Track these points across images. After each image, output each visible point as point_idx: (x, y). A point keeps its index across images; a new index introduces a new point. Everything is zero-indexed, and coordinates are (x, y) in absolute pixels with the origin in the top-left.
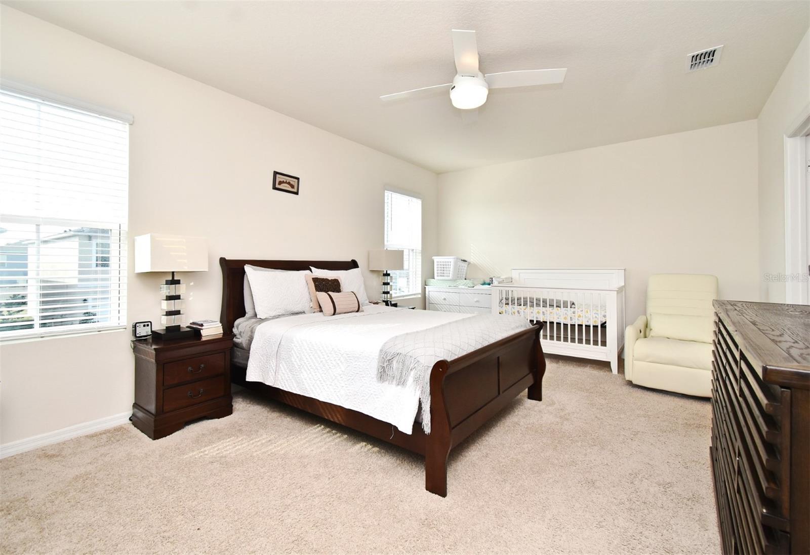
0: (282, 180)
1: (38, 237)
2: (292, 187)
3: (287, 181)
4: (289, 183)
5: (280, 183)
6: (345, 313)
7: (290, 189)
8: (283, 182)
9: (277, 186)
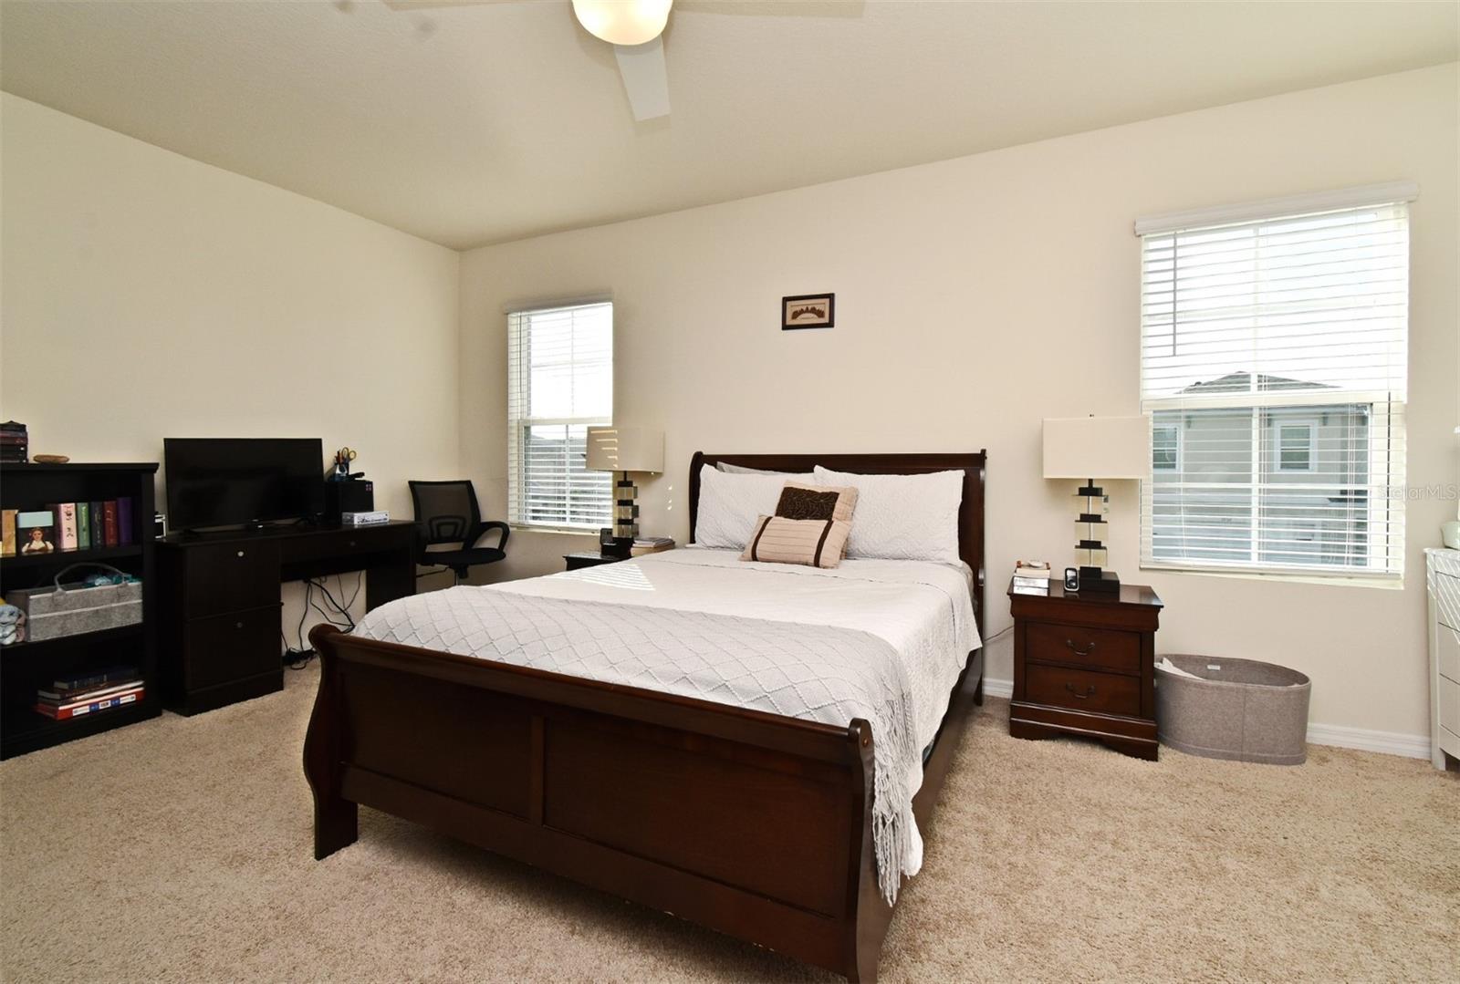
0: (798, 309)
1: (567, 436)
2: (820, 314)
3: (810, 307)
4: (813, 311)
5: (795, 315)
6: (785, 562)
7: (815, 320)
8: (802, 312)
9: (790, 322)
